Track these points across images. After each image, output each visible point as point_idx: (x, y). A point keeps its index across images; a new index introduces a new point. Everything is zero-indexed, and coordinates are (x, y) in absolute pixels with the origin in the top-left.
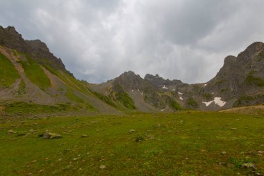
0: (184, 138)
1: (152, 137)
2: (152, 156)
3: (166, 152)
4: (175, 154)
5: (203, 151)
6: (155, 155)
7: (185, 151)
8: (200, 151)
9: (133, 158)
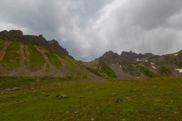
0: (157, 100)
1: (129, 99)
2: (129, 114)
3: (140, 112)
4: (148, 114)
5: (176, 113)
6: (131, 113)
7: (157, 112)
8: (172, 113)
9: (113, 114)
